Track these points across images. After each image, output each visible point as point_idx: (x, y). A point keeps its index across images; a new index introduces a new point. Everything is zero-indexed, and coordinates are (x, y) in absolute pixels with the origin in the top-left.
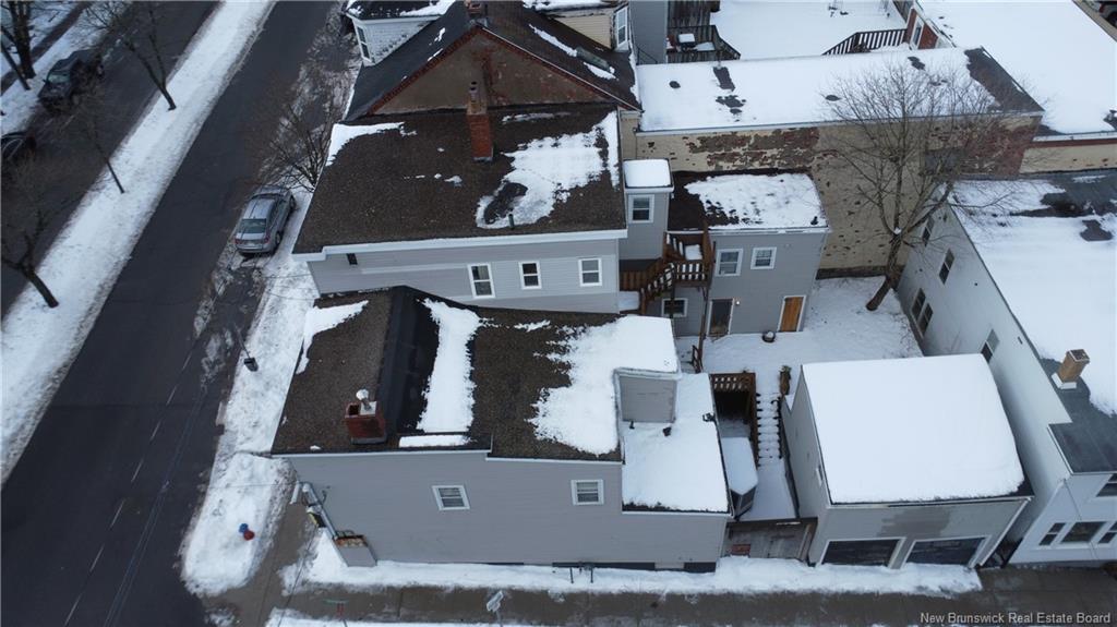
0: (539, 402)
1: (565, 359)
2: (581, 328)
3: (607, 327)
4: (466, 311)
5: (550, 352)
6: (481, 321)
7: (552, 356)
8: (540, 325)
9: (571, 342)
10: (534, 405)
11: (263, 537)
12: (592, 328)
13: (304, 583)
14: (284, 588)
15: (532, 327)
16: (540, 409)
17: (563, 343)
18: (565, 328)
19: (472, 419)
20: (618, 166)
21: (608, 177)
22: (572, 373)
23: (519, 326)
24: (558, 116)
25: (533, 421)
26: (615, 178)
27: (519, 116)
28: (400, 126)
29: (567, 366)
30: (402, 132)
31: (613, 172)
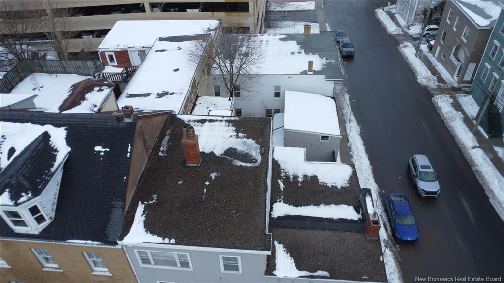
0: (328, 185)
1: (301, 176)
2: (281, 170)
3: (280, 163)
5: (298, 182)
6: (280, 202)
7: (300, 180)
8: (280, 183)
9: (291, 174)
10: (330, 186)
15: (282, 185)
16: (332, 184)
17: (291, 177)
18: (282, 175)
19: (343, 205)
20: (223, 117)
21: (231, 120)
22: (310, 174)
23: (282, 190)
24: (169, 134)
25: (339, 187)
26: (233, 118)
27: (162, 149)
28: (142, 203)
29: (305, 176)
30: (150, 202)
31: (228, 118)
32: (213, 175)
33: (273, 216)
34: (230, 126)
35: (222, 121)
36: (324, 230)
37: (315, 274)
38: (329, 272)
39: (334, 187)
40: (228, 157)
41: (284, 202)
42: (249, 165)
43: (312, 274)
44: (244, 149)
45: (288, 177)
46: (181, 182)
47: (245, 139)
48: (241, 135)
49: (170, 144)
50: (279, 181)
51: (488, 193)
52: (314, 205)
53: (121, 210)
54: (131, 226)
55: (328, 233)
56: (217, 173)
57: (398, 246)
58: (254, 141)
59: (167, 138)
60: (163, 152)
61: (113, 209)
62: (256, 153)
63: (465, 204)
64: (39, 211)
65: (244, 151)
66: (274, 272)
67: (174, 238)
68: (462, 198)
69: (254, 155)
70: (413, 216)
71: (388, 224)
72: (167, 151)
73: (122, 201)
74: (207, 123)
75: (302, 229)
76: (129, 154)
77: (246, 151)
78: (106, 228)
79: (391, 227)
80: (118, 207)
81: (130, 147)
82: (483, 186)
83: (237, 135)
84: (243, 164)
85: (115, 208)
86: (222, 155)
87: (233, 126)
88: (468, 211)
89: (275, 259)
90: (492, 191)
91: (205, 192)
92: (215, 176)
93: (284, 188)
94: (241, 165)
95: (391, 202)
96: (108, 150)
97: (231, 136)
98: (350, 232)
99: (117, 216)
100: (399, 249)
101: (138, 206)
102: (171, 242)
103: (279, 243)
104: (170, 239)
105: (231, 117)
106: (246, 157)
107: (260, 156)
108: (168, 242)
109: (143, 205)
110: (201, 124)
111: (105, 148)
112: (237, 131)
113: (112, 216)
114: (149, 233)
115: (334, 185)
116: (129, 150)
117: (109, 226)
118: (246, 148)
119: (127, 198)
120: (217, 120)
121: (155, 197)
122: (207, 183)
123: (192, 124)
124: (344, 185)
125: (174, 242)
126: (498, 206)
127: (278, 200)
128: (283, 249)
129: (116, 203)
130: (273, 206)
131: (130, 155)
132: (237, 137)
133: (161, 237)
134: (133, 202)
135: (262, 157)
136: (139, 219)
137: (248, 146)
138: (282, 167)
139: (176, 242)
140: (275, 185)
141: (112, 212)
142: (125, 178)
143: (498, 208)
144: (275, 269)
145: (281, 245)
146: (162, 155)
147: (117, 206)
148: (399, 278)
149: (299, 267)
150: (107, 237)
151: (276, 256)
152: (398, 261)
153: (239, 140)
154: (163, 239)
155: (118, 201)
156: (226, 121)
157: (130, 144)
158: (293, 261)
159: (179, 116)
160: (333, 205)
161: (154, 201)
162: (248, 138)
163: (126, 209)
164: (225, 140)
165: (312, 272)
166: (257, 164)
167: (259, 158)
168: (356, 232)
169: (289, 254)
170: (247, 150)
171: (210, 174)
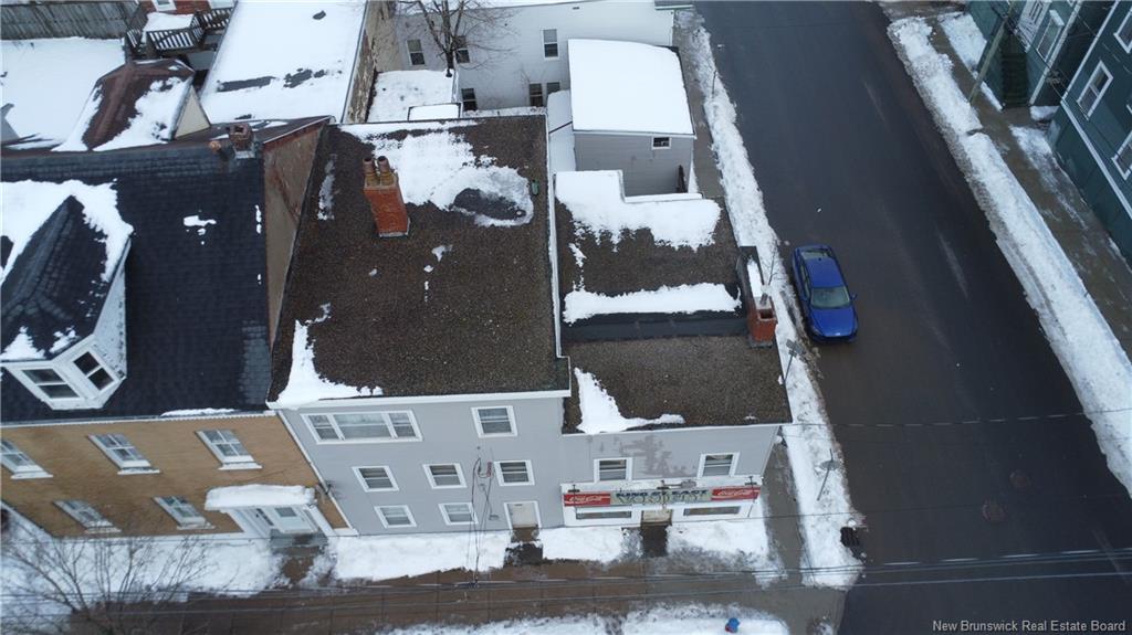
0: (672, 246)
1: (616, 232)
2: (576, 224)
3: (572, 208)
6: (578, 290)
7: (615, 240)
8: (576, 250)
9: (595, 229)
10: (677, 248)
12: (574, 217)
13: (771, 558)
14: (781, 577)
15: (579, 255)
16: (681, 243)
19: (705, 284)
20: (442, 121)
21: (460, 128)
22: (634, 227)
23: (581, 264)
24: (332, 172)
25: (695, 248)
26: (463, 124)
27: (321, 205)
28: (303, 324)
29: (626, 232)
30: (318, 320)
31: (453, 125)
32: (438, 252)
33: (567, 321)
34: (458, 141)
35: (440, 131)
36: (668, 337)
37: (657, 421)
38: (683, 416)
39: (685, 249)
40: (464, 211)
41: (586, 290)
42: (509, 223)
43: (651, 422)
44: (497, 190)
45: (589, 236)
46: (375, 272)
47: (494, 169)
48: (485, 159)
49: (337, 192)
50: (573, 246)
51: (994, 229)
52: (646, 290)
53: (262, 341)
54: (290, 371)
55: (678, 342)
56: (446, 245)
57: (816, 349)
58: (515, 171)
60: (325, 211)
61: (246, 342)
62: (520, 197)
63: (949, 254)
64: (96, 364)
65: (496, 194)
66: (580, 427)
67: (379, 386)
68: (942, 241)
69: (518, 201)
70: (845, 288)
71: (796, 309)
72: (334, 210)
73: (261, 325)
74: (409, 138)
75: (626, 339)
76: (259, 228)
77: (500, 195)
78: (240, 381)
79: (803, 315)
80: (255, 338)
81: (259, 213)
82: (986, 214)
83: (477, 160)
84: (498, 223)
85: (250, 339)
86: (451, 207)
87: (466, 141)
88: (956, 268)
89: (579, 402)
90: (1003, 223)
91: (427, 288)
92: (443, 253)
93: (583, 260)
94: (493, 225)
95: (801, 263)
96: (213, 222)
97: (465, 164)
98: (720, 335)
99: (257, 355)
101: (294, 331)
102: (374, 394)
103: (584, 372)
104: (372, 388)
105: (458, 120)
106: (501, 207)
107: (530, 202)
108: (369, 394)
109: (305, 328)
110: (397, 142)
111: (206, 219)
112: (477, 152)
113: (246, 355)
114: (327, 381)
115: (685, 244)
116: (259, 219)
117: (244, 375)
118: (499, 186)
119: (271, 317)
120: (430, 131)
121: (325, 307)
123: (375, 142)
124: (704, 244)
125: (381, 393)
126: (1013, 251)
127: (575, 287)
128: (593, 382)
129: (249, 329)
130: (566, 299)
131: (263, 229)
132: (478, 164)
133: (352, 385)
134: (283, 323)
135: (534, 203)
136: (301, 357)
137: (503, 183)
139: (383, 391)
140: (565, 257)
141: (246, 348)
142: (259, 277)
143: (1012, 256)
144: (580, 421)
145: (589, 374)
147: (252, 335)
148: (819, 411)
149: (626, 412)
150: (245, 398)
151: (580, 397)
152: (817, 379)
153: (482, 170)
154: (359, 390)
155: (254, 325)
156: (451, 130)
157: (257, 207)
158: (614, 401)
159: (346, 129)
160: (684, 286)
161: (325, 317)
162: (500, 165)
163: (273, 340)
164: (452, 173)
165: (651, 419)
166: (526, 220)
167: (529, 207)
168: (731, 335)
169: (605, 391)
170: (501, 190)
171: (431, 249)
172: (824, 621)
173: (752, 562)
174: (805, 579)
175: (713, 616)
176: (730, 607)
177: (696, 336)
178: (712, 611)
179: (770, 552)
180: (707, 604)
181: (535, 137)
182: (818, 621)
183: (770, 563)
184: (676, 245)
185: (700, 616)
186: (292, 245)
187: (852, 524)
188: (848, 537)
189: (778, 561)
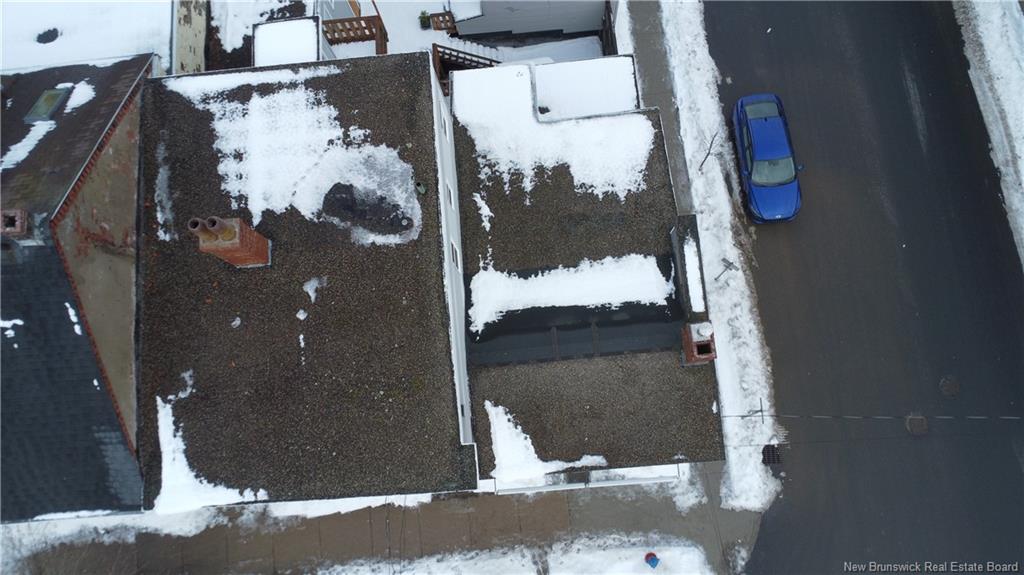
0: (595, 192)
1: (529, 173)
2: (480, 160)
3: (474, 133)
4: (472, 286)
5: (522, 190)
6: (485, 269)
7: (528, 185)
8: (481, 203)
9: (503, 168)
10: (601, 197)
11: (647, 544)
12: (477, 148)
13: (692, 483)
14: (700, 502)
15: (485, 211)
16: (604, 190)
17: (506, 177)
18: (482, 176)
19: (633, 255)
20: (294, 68)
21: (318, 79)
22: (549, 164)
23: (487, 225)
24: (166, 160)
25: (622, 196)
26: (323, 72)
27: (160, 217)
28: (166, 401)
29: (540, 170)
30: (182, 395)
31: (305, 74)
32: (310, 288)
33: (473, 329)
34: (318, 103)
35: (293, 85)
36: (590, 356)
37: (578, 464)
38: (606, 457)
39: (611, 197)
40: (336, 221)
41: (497, 268)
42: (393, 240)
43: (571, 465)
44: (372, 186)
45: (496, 178)
46: (237, 322)
47: (368, 149)
48: (356, 133)
49: (176, 195)
50: (477, 198)
51: (969, 53)
52: (565, 267)
53: (121, 447)
54: (160, 468)
55: (600, 363)
56: (319, 277)
57: (752, 229)
58: (395, 153)
59: (163, 175)
60: (166, 227)
61: (103, 447)
62: (404, 195)
63: (912, 91)
65: (374, 192)
66: (492, 474)
67: (263, 487)
68: (907, 74)
69: (402, 203)
70: (791, 159)
72: (177, 222)
73: (115, 431)
74: (256, 101)
75: (542, 361)
76: (77, 329)
77: (379, 193)
78: (107, 484)
80: (111, 443)
81: (72, 312)
82: (963, 30)
83: (346, 135)
84: (380, 239)
85: (105, 444)
86: (319, 215)
87: (329, 103)
88: (917, 112)
89: (491, 444)
90: (981, 45)
91: (302, 344)
92: (316, 290)
93: (491, 220)
94: (373, 243)
95: (743, 121)
96: (19, 322)
97: (331, 142)
99: (119, 462)
100: (754, 237)
101: (157, 412)
102: (259, 499)
103: (496, 405)
104: (256, 491)
105: (316, 65)
106: (382, 214)
107: (417, 205)
108: (253, 499)
109: (169, 406)
110: (240, 106)
111: (10, 319)
112: (344, 121)
113: (107, 460)
114: (205, 482)
115: (610, 189)
116: (74, 319)
117: (111, 479)
118: (377, 178)
119: (125, 415)
120: (280, 86)
121: (187, 375)
122: (301, 315)
123: (214, 107)
124: (633, 189)
125: (266, 498)
126: (986, 86)
127: (481, 264)
128: (506, 418)
129: (102, 435)
130: (473, 286)
131: (82, 329)
132: (348, 142)
133: (232, 487)
135: (423, 206)
136: (171, 448)
137: (381, 173)
138: (480, 147)
139: (269, 494)
140: (468, 215)
141: (104, 453)
142: (96, 383)
143: (984, 93)
144: (494, 467)
145: (501, 409)
146: (167, 238)
147: (107, 440)
149: (544, 453)
150: (118, 499)
151: (492, 436)
152: (751, 268)
153: (353, 152)
154: (241, 493)
155: (104, 431)
156: (309, 84)
157: (67, 305)
158: (529, 441)
159: (173, 85)
160: (609, 259)
161: (189, 390)
162: (376, 143)
163: (133, 438)
164: (315, 159)
165: (570, 461)
166: (414, 235)
167: (415, 211)
168: (662, 350)
169: (519, 427)
170: (380, 186)
171: (302, 285)
172: (739, 544)
173: (673, 488)
174: (724, 502)
175: (634, 544)
176: (651, 535)
177: (620, 353)
178: (633, 540)
179: (692, 475)
180: (628, 533)
181: (417, 92)
182: (734, 545)
183: (691, 489)
184: (599, 192)
185: (622, 545)
186: (134, 289)
187: (775, 442)
188: (770, 456)
189: (698, 486)
